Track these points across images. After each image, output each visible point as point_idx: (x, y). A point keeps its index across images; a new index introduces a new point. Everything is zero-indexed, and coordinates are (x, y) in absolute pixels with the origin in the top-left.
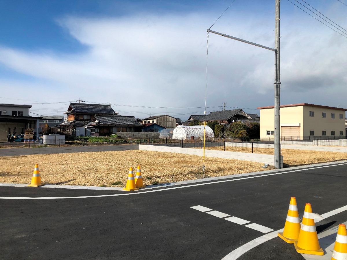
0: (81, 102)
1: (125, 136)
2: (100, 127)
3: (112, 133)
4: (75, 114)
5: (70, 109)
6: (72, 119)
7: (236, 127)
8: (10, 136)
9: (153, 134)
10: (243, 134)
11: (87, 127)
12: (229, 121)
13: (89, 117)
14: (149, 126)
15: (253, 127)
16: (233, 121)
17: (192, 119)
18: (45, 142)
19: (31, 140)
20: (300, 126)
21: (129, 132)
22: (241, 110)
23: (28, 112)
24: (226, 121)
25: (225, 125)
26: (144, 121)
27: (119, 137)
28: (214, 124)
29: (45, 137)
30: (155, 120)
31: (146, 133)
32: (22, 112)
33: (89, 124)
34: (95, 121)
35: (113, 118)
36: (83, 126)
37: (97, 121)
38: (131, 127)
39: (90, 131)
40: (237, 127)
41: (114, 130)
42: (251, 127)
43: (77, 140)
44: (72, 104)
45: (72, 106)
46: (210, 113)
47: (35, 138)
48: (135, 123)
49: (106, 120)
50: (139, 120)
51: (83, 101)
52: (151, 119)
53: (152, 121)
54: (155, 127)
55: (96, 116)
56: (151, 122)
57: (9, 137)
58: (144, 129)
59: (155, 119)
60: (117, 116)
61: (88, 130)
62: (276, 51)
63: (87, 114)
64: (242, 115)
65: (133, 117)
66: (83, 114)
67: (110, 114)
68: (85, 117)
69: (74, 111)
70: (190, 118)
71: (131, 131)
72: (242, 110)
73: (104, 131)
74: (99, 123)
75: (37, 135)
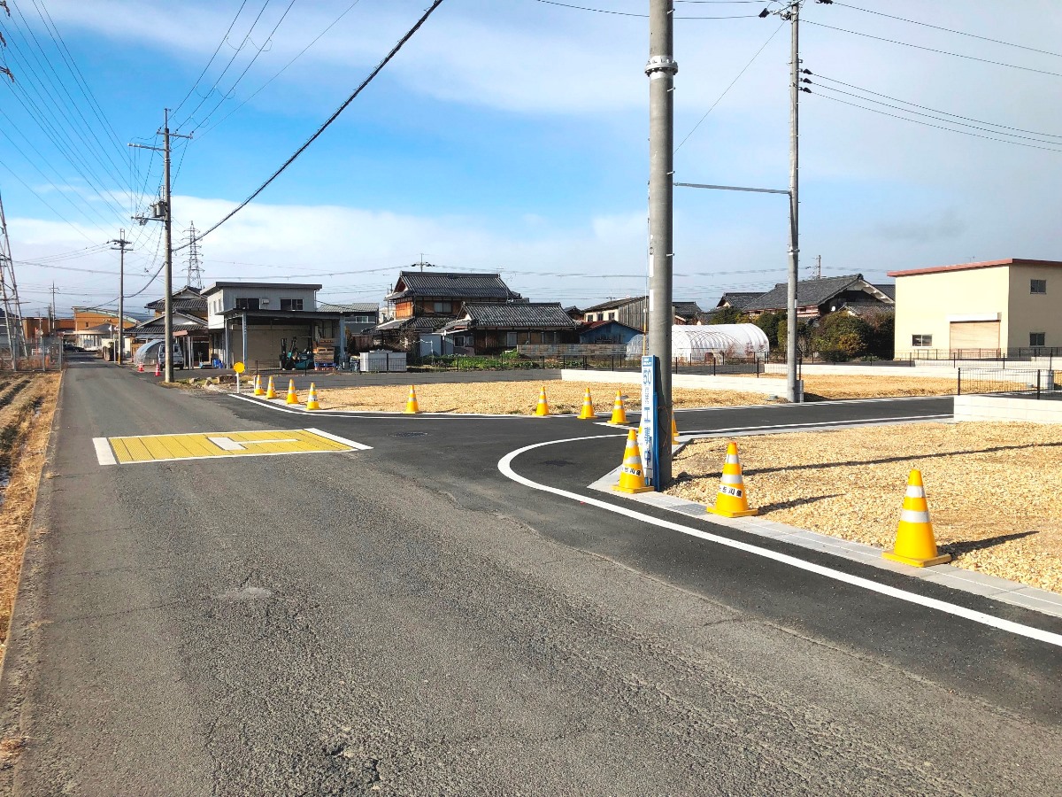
0: (426, 269)
1: (538, 354)
2: (475, 331)
3: (507, 348)
4: (413, 301)
5: (400, 287)
6: (407, 312)
7: (834, 326)
8: (285, 355)
9: (609, 349)
10: (851, 345)
11: (445, 333)
12: (824, 309)
13: (448, 308)
14: (598, 329)
15: (882, 326)
16: (834, 309)
17: (727, 304)
18: (364, 367)
19: (329, 365)
20: (998, 321)
21: (549, 343)
22: (860, 276)
23: (314, 300)
24: (816, 311)
25: (812, 321)
26: (587, 314)
27: (523, 356)
28: (778, 320)
29: (364, 356)
30: (616, 312)
31: (590, 347)
32: (300, 301)
33: (451, 324)
34: (464, 317)
35: (508, 309)
36: (435, 331)
37: (468, 317)
38: (552, 332)
39: (451, 341)
40: (838, 326)
41: (510, 339)
42: (876, 325)
43: (429, 362)
44: (404, 274)
45: (405, 280)
46: (774, 287)
47: (337, 360)
48: (562, 321)
49: (492, 315)
50: (574, 313)
51: (429, 265)
52: (605, 310)
53: (610, 314)
54: (614, 330)
55: (466, 305)
56: (606, 318)
57: (284, 358)
58: (584, 335)
59: (616, 307)
60: (518, 301)
61: (448, 340)
62: (790, 193)
63: (442, 300)
64: (862, 291)
65: (558, 305)
66: (433, 300)
67: (499, 299)
68: (438, 307)
69: (412, 292)
70: (722, 303)
71: (550, 342)
72: (862, 279)
73: (488, 342)
74: (474, 322)
75: (343, 354)
